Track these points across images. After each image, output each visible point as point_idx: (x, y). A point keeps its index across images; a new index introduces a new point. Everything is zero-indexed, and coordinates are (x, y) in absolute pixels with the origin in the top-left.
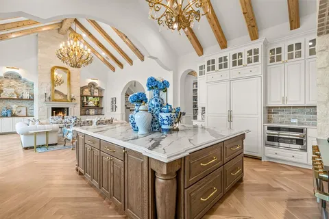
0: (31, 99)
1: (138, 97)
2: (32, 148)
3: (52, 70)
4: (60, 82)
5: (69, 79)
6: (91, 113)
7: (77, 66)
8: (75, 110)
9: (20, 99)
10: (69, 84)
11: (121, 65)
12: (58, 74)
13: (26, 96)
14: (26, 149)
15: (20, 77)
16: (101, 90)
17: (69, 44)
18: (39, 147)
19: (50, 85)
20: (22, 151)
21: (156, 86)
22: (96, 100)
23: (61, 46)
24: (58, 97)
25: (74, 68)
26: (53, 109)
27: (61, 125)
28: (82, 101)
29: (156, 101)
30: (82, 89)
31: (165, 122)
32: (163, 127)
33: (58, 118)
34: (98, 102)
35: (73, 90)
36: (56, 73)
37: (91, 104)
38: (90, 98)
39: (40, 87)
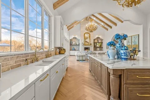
0: (79, 45)
1: (110, 43)
2: (79, 60)
3: (85, 34)
4: (87, 38)
5: (90, 37)
6: (98, 50)
7: (91, 32)
8: (92, 48)
9: (76, 45)
10: (90, 39)
11: (111, 27)
12: (87, 35)
13: (78, 44)
14: (77, 60)
15: (76, 38)
16: (102, 40)
17: (89, 24)
18: (80, 60)
19: (84, 40)
20: (76, 61)
21: (119, 38)
22: (100, 44)
23: (87, 25)
24: (87, 44)
25: (91, 33)
26: (85, 48)
27: (87, 54)
28: (94, 45)
29: (119, 44)
30: (94, 40)
31: (123, 55)
32: (122, 57)
33: (86, 51)
34: (101, 45)
35: (91, 41)
36: (86, 35)
37: (98, 46)
38: (97, 44)
39: (81, 41)
